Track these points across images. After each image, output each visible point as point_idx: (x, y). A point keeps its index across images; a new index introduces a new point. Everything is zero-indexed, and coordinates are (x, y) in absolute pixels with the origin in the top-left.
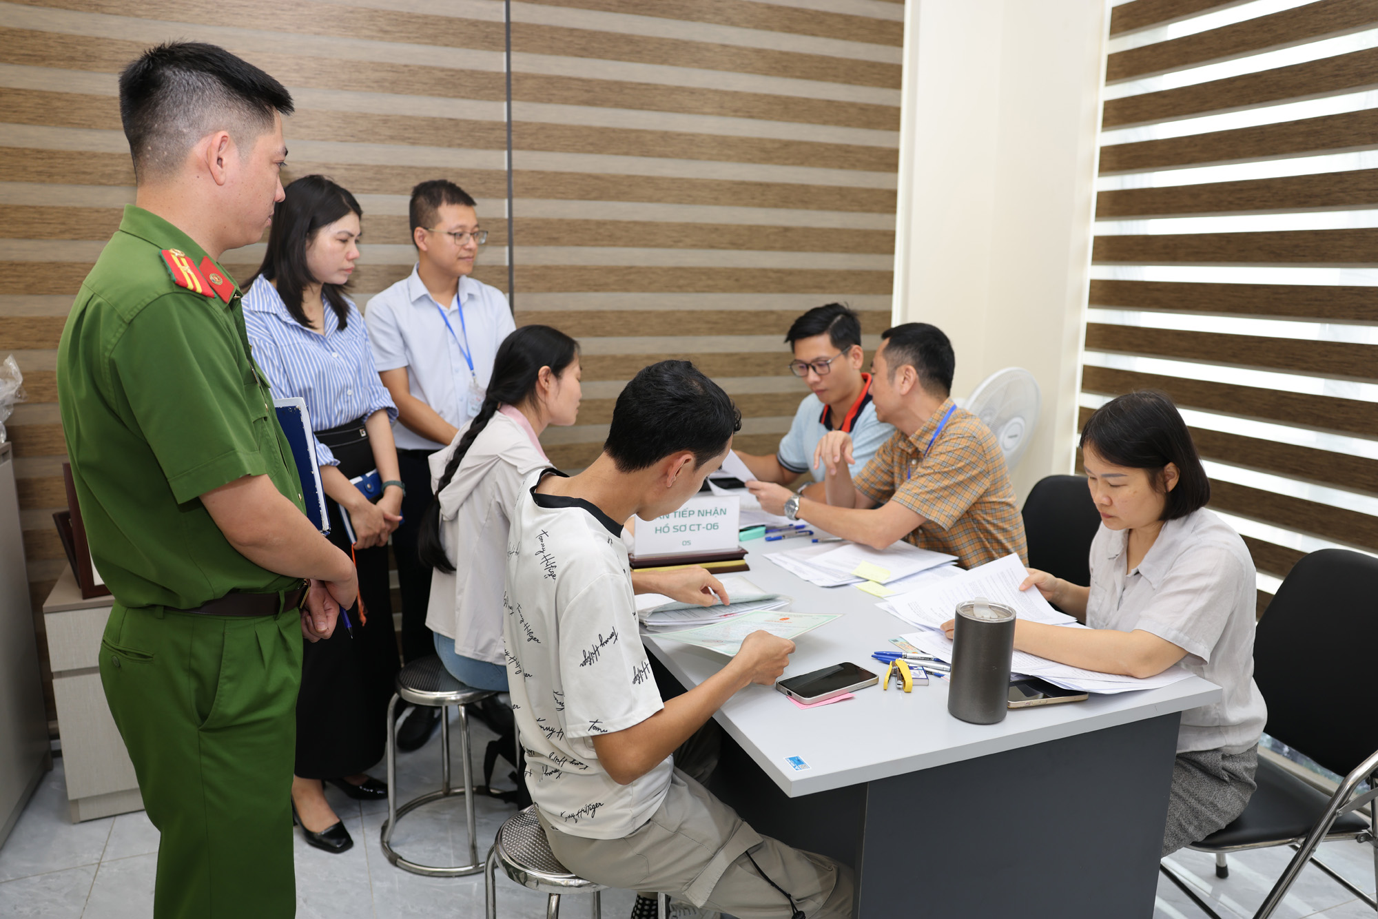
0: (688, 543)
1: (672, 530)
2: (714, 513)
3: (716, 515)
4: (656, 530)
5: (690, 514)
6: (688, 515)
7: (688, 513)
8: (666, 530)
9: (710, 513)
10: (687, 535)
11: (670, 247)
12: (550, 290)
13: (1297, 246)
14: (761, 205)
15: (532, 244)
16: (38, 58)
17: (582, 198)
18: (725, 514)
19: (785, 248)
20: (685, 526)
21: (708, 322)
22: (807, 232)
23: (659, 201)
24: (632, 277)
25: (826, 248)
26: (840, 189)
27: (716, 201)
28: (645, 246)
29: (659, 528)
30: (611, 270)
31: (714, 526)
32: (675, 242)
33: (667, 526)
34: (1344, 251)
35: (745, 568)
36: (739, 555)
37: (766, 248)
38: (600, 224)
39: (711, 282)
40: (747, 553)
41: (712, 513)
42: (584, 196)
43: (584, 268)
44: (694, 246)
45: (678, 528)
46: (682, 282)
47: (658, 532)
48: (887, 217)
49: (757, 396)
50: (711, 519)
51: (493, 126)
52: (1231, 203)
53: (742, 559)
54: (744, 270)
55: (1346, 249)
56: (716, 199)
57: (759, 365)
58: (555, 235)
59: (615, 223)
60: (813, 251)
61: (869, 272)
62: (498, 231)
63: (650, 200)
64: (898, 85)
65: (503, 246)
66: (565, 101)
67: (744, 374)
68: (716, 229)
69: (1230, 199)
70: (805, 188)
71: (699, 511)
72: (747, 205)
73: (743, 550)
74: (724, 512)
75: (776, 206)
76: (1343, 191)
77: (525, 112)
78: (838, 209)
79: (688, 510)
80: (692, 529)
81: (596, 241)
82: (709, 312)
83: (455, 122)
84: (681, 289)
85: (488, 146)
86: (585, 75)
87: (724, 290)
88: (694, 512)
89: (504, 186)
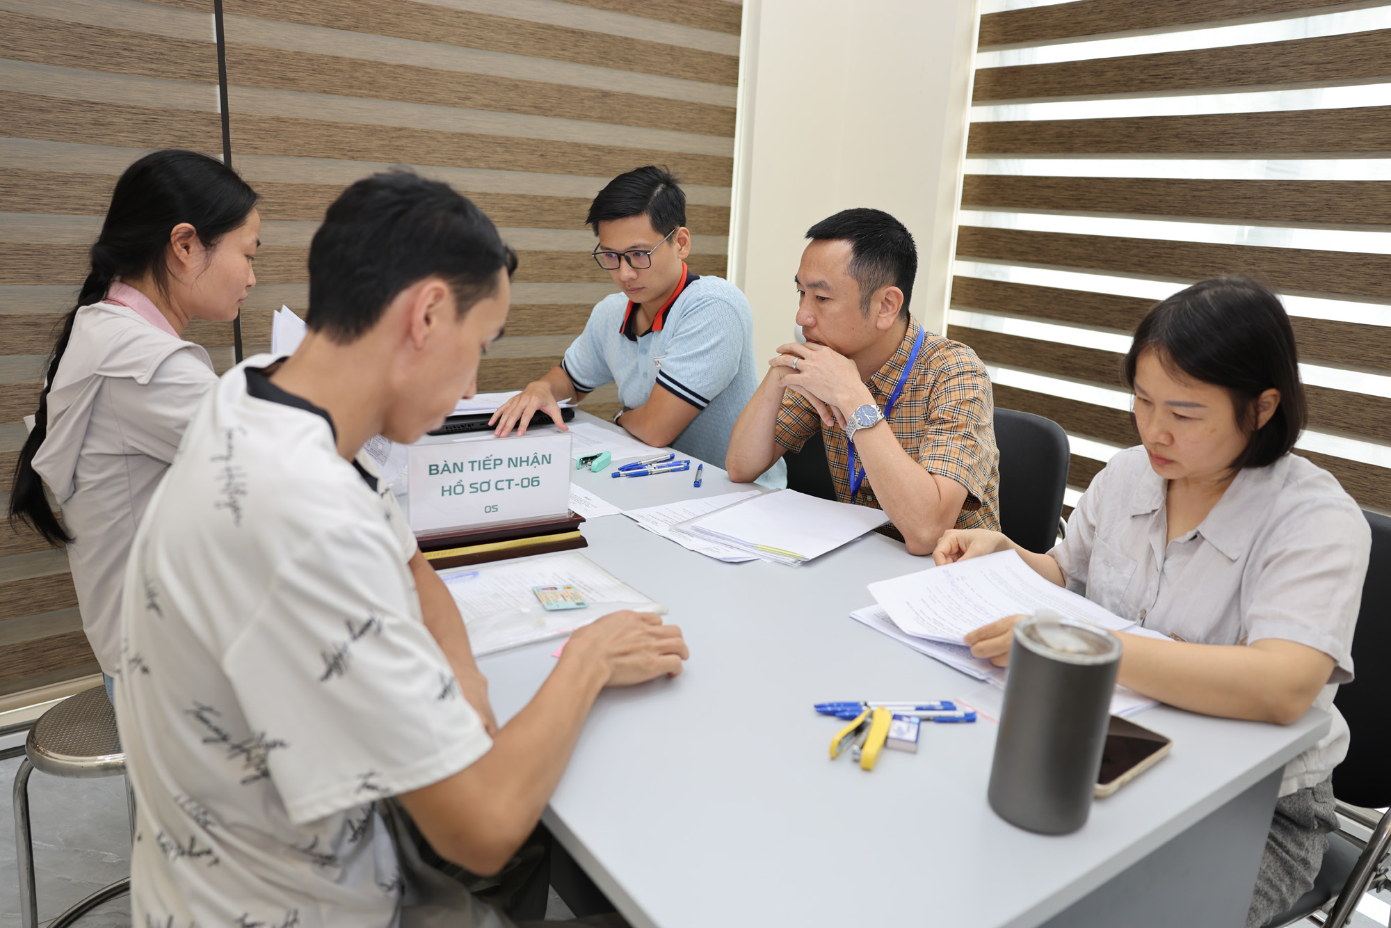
0: (494, 508)
1: (467, 489)
2: (533, 462)
3: (536, 464)
4: (443, 491)
5: (495, 465)
6: (492, 466)
7: (492, 462)
8: (459, 489)
9: (527, 461)
10: (492, 497)
11: (454, 105)
12: (285, 153)
13: (1223, 133)
14: (573, 60)
15: (257, 85)
17: (329, 25)
18: (549, 463)
19: (602, 119)
20: (488, 483)
21: (504, 209)
22: (631, 100)
23: (438, 40)
24: (402, 142)
25: (653, 124)
26: (672, 48)
27: (515, 49)
28: (420, 101)
29: (447, 488)
31: (534, 482)
32: (460, 98)
33: (460, 484)
34: (1283, 139)
35: (581, 543)
36: (573, 522)
37: (580, 117)
39: (508, 157)
40: (584, 520)
41: (530, 462)
43: (335, 125)
44: (486, 106)
45: (478, 486)
46: (470, 153)
47: (447, 494)
49: (568, 307)
50: (527, 471)
52: (1143, 81)
53: (576, 529)
54: (552, 143)
55: (1285, 136)
56: (515, 45)
57: (570, 268)
58: (291, 75)
59: (377, 65)
60: (638, 126)
61: (705, 157)
62: (203, 62)
63: (427, 38)
65: (211, 83)
67: (552, 279)
68: (515, 86)
69: (1143, 77)
70: (629, 43)
71: (510, 459)
72: (555, 58)
73: (576, 515)
74: (547, 459)
75: (592, 63)
76: (1285, 65)
78: (668, 74)
79: (492, 458)
80: (499, 487)
82: (505, 197)
87: (526, 168)
88: (501, 460)
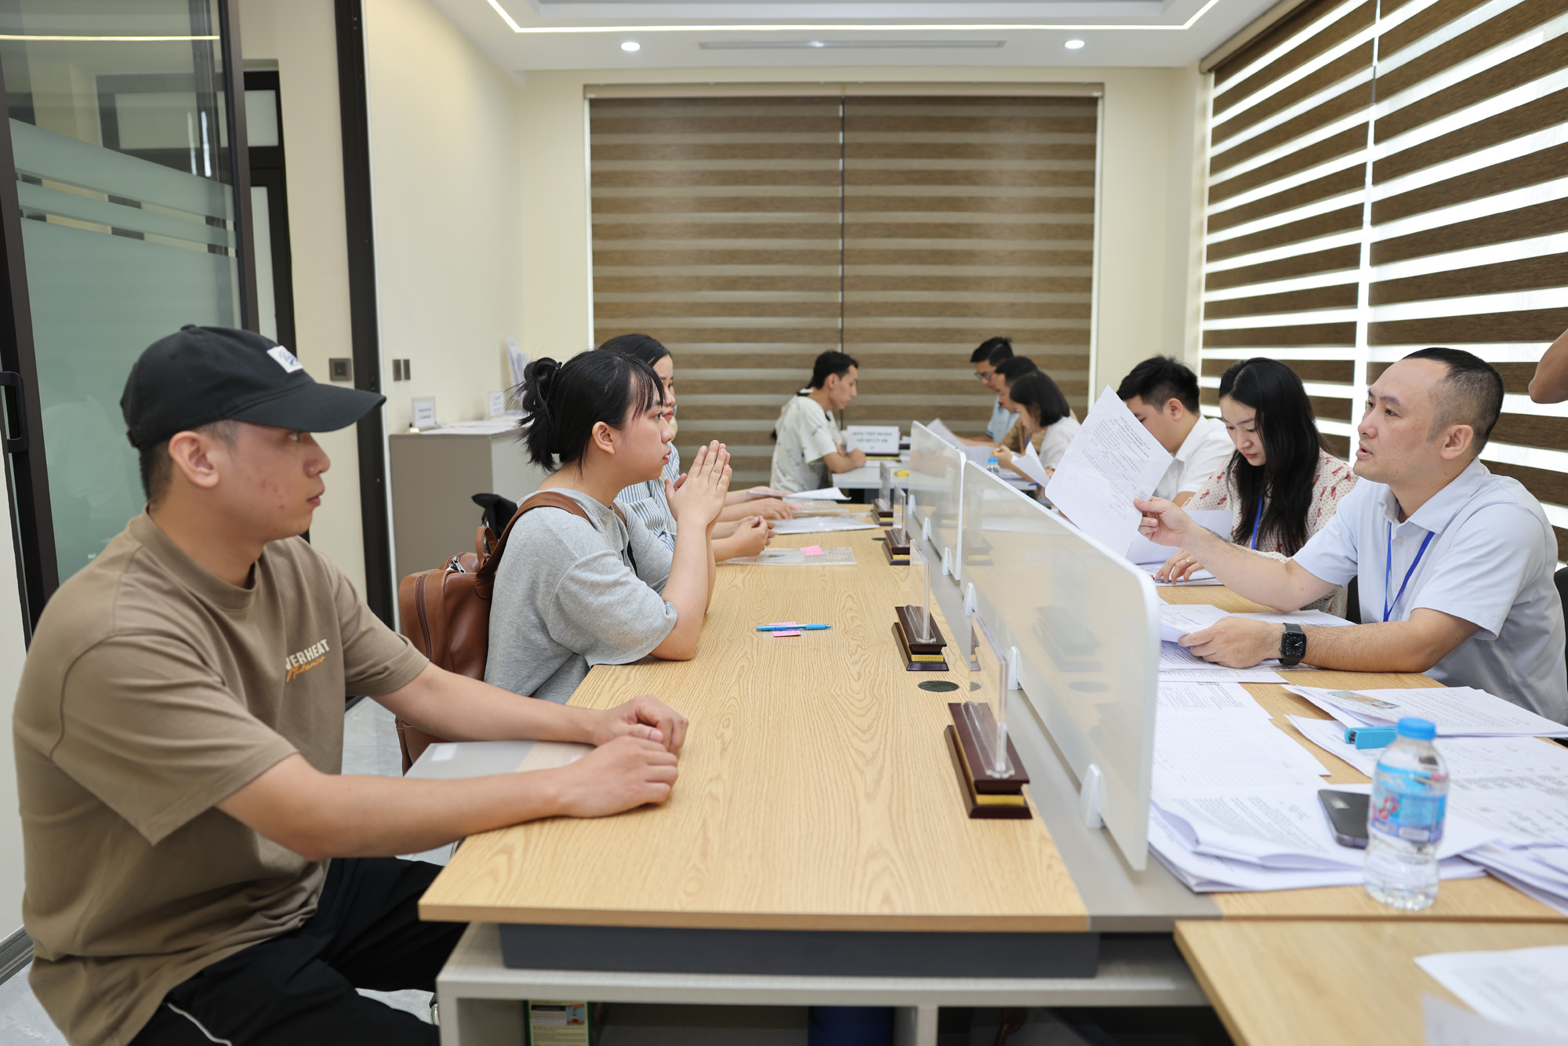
16: (622, 236)
30: (900, 330)
38: (894, 304)
42: (884, 288)
48: (1085, 295)
51: (834, 252)
64: (1092, 210)
66: (874, 236)
77: (852, 244)
81: (891, 314)
83: (813, 252)
84: (943, 341)
85: (831, 263)
86: (886, 221)
89: (839, 284)
